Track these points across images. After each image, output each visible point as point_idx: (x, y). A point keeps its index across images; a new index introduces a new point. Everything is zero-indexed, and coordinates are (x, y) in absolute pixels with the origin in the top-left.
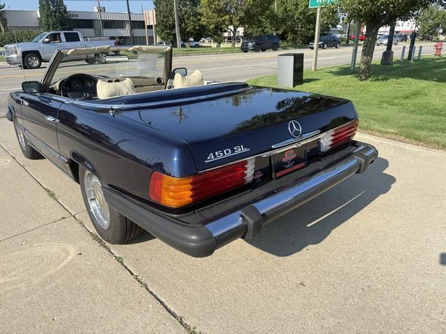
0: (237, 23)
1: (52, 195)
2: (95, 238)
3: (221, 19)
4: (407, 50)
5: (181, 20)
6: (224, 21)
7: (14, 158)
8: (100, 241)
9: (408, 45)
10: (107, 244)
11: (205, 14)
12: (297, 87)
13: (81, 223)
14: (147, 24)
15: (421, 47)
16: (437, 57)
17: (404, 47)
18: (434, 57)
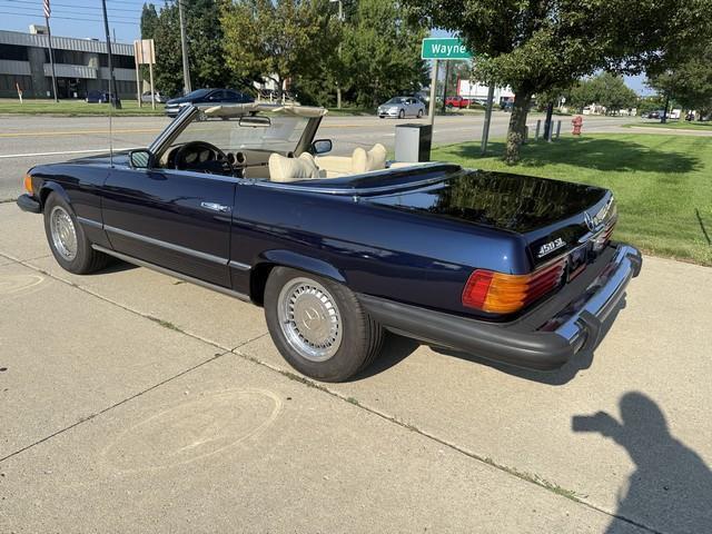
0: (285, 71)
1: (169, 325)
2: (293, 377)
3: (259, 63)
4: (543, 124)
6: (264, 66)
7: (44, 273)
8: (304, 381)
9: (543, 117)
10: (318, 383)
11: (233, 54)
13: (252, 360)
14: (139, 61)
15: (560, 122)
17: (539, 121)
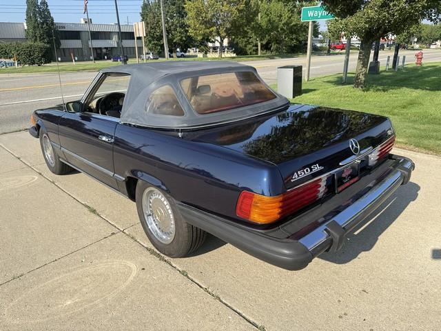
0: (224, 34)
1: (94, 211)
2: (152, 252)
3: (208, 31)
5: (168, 32)
6: (211, 32)
7: (40, 174)
8: (158, 256)
10: (167, 258)
11: (192, 26)
12: (296, 97)
13: (133, 238)
14: (136, 35)
15: (404, 57)
16: (418, 65)
17: (389, 57)
18: (415, 65)
